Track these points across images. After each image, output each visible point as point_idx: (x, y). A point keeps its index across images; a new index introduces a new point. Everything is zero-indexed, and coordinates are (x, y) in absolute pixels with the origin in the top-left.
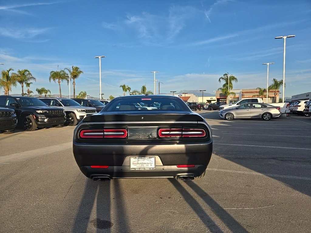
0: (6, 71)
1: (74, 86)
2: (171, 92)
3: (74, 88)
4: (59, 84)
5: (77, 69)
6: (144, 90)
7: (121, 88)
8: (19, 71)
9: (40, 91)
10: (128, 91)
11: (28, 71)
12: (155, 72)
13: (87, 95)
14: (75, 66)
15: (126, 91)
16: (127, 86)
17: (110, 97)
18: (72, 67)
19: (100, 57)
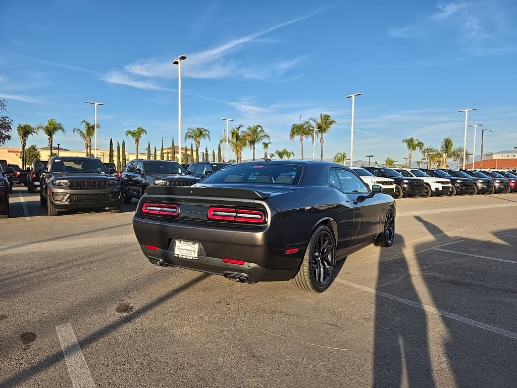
0: (236, 129)
1: (322, 145)
2: (515, 148)
3: (322, 148)
4: (302, 143)
5: (327, 116)
6: (447, 147)
7: (405, 144)
8: (249, 128)
9: (281, 155)
10: (418, 148)
11: (261, 127)
12: (467, 111)
13: (347, 158)
14: (324, 113)
15: (414, 148)
16: (416, 140)
17: (386, 161)
18: (321, 116)
19: (353, 96)
